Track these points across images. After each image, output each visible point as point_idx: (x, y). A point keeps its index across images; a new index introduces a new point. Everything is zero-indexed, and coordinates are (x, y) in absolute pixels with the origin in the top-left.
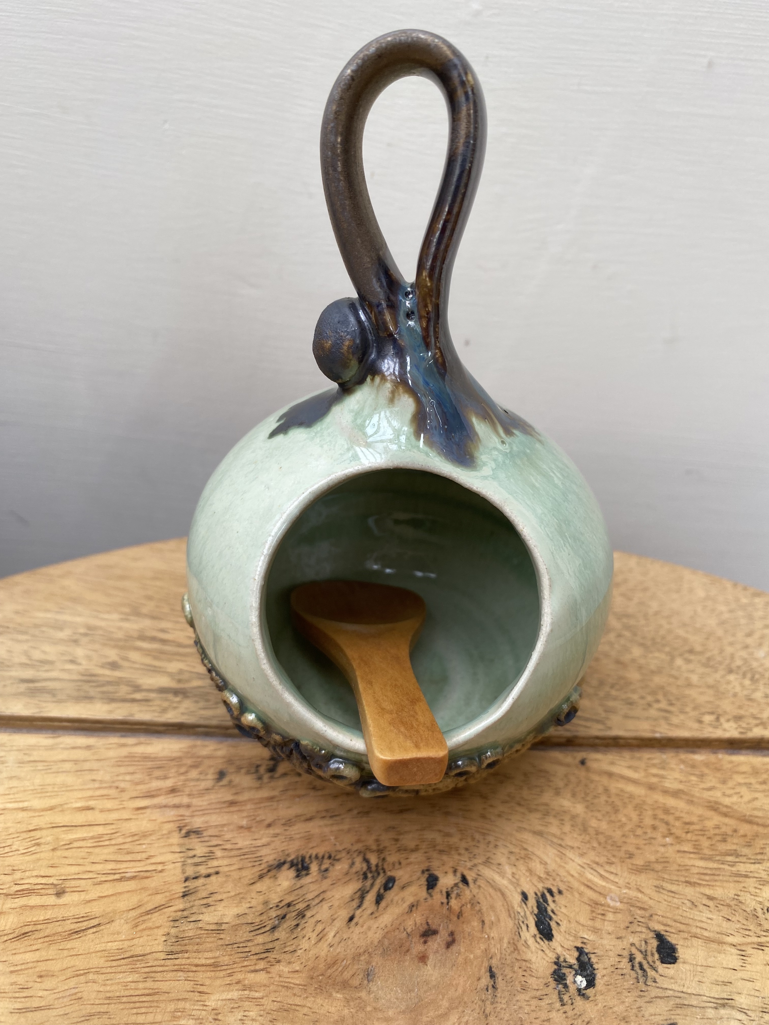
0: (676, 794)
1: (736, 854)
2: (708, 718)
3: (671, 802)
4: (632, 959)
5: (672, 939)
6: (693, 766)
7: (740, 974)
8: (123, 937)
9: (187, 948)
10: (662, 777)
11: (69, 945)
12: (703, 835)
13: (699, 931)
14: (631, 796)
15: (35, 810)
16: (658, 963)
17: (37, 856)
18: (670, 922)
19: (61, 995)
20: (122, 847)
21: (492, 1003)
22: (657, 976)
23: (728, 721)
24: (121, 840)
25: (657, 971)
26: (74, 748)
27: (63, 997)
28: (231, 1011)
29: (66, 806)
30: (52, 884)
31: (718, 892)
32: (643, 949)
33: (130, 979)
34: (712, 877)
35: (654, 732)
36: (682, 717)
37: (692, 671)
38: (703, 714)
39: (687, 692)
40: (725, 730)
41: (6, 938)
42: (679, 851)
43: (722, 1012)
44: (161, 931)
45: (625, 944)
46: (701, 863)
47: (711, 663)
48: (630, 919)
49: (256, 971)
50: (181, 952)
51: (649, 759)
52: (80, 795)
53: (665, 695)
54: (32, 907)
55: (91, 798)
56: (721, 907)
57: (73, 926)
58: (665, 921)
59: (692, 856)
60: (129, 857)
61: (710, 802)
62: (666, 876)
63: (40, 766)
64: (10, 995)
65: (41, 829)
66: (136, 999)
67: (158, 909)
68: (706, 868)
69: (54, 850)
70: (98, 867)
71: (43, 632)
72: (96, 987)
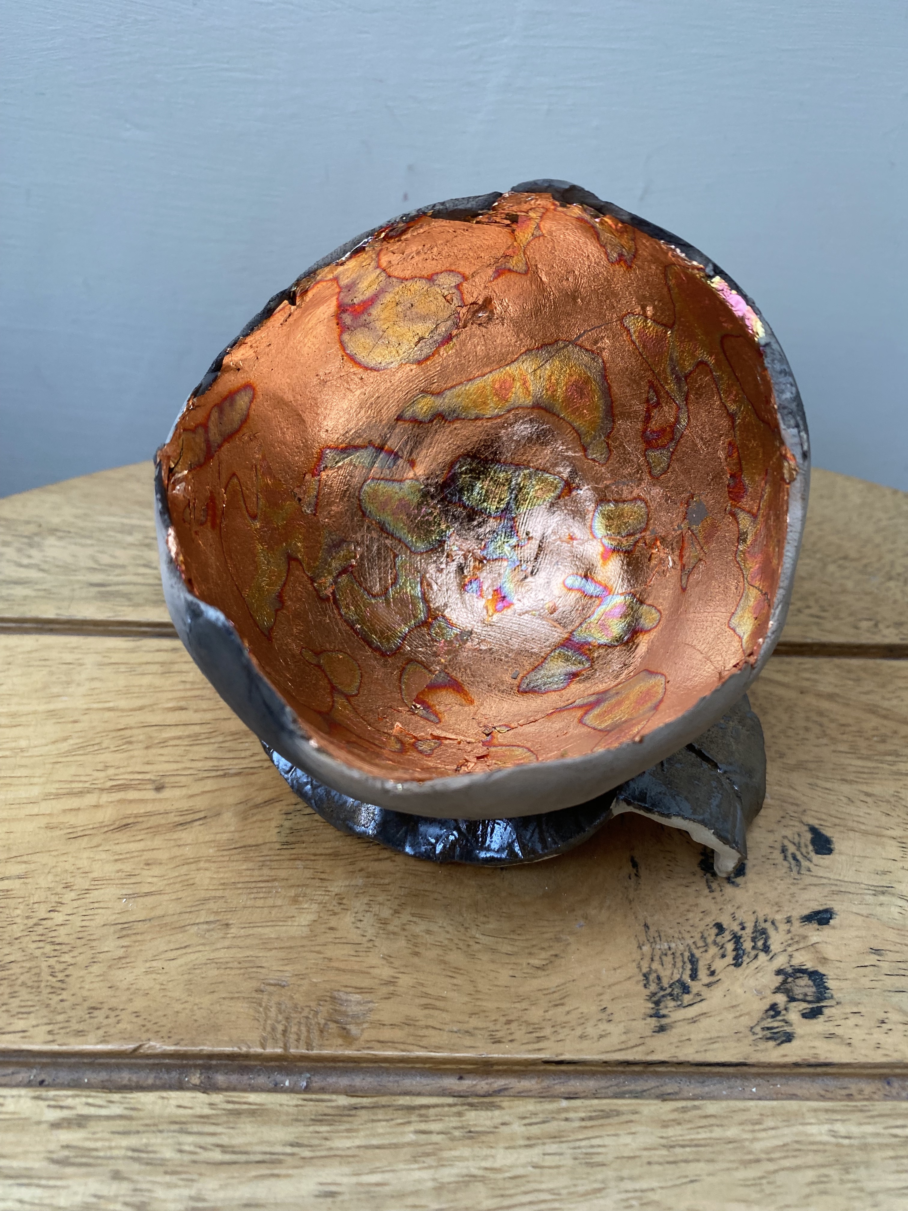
0: (831, 697)
1: (896, 754)
2: (864, 624)
3: (825, 705)
4: (784, 850)
5: (827, 832)
6: (849, 671)
7: (901, 864)
8: (233, 829)
9: (304, 838)
10: (816, 681)
11: (175, 836)
12: (861, 736)
13: (855, 824)
14: (781, 699)
15: (123, 710)
16: (812, 854)
17: (131, 753)
18: (824, 817)
19: (172, 881)
20: (223, 745)
21: (636, 890)
22: (811, 866)
23: (888, 627)
24: (220, 739)
25: (811, 861)
26: (158, 651)
27: (175, 883)
28: (357, 895)
29: (155, 707)
30: (149, 780)
31: (877, 789)
32: (796, 841)
33: (244, 867)
34: (870, 776)
35: (806, 637)
36: (836, 623)
37: (848, 578)
38: (860, 620)
39: (842, 598)
40: (884, 636)
41: (106, 829)
42: (834, 751)
43: (882, 898)
44: (274, 824)
45: (778, 836)
46: (860, 763)
47: (870, 570)
48: (782, 813)
49: (380, 860)
50: (298, 842)
51: (800, 664)
52: (170, 695)
53: (817, 601)
54: (131, 801)
55: (183, 698)
56: (880, 803)
57: (177, 819)
58: (819, 815)
59: (849, 755)
60: (231, 755)
61: (868, 705)
62: (821, 774)
63: (123, 668)
64: (117, 882)
65: (131, 728)
66: (253, 885)
67: (268, 802)
68: (863, 767)
69: (147, 748)
70: (199, 765)
71: (111, 536)
72: (208, 874)
